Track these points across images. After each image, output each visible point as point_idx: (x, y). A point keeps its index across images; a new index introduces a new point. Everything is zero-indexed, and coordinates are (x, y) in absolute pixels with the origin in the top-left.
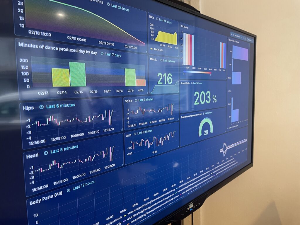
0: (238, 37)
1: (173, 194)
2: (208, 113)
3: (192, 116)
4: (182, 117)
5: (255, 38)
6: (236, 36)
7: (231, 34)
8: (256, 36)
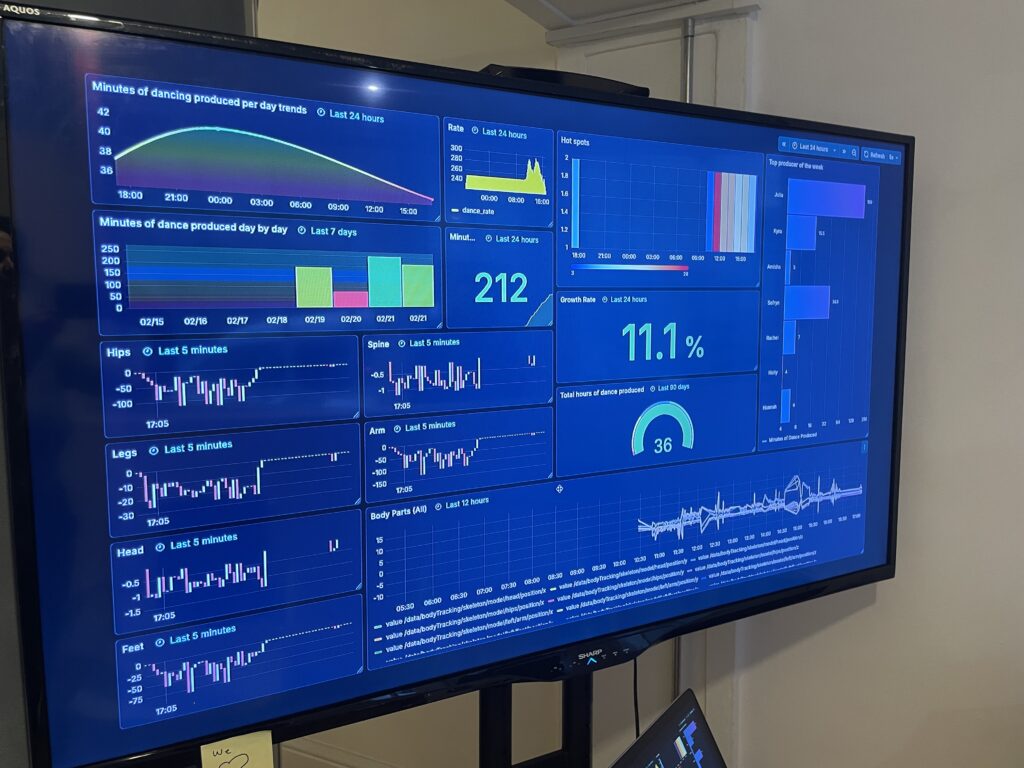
0: (816, 151)
2: (673, 387)
3: (604, 393)
5: (907, 144)
6: (806, 147)
7: (784, 144)
8: (913, 139)
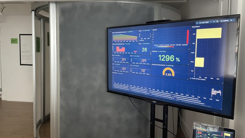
1: (147, 92)
2: (170, 66)
3: (158, 65)
4: (152, 64)
